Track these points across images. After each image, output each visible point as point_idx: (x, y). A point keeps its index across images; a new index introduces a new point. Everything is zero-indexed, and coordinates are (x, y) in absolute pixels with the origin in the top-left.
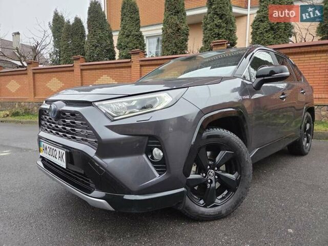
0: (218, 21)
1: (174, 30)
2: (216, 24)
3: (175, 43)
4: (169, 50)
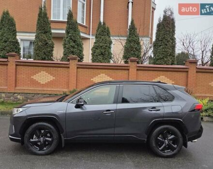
1: (43, 44)
2: (71, 45)
4: (40, 56)
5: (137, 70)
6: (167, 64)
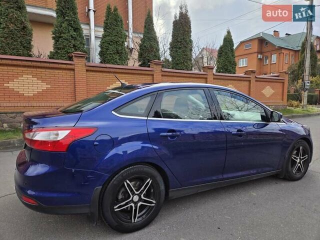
2: (71, 35)
4: (13, 49)
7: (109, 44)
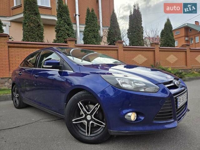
0: (67, 26)
1: (36, 25)
3: (37, 34)
4: (33, 38)
5: (124, 50)
6: (141, 46)
7: (89, 32)
